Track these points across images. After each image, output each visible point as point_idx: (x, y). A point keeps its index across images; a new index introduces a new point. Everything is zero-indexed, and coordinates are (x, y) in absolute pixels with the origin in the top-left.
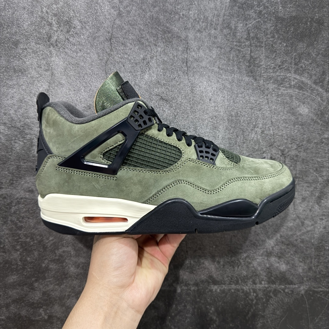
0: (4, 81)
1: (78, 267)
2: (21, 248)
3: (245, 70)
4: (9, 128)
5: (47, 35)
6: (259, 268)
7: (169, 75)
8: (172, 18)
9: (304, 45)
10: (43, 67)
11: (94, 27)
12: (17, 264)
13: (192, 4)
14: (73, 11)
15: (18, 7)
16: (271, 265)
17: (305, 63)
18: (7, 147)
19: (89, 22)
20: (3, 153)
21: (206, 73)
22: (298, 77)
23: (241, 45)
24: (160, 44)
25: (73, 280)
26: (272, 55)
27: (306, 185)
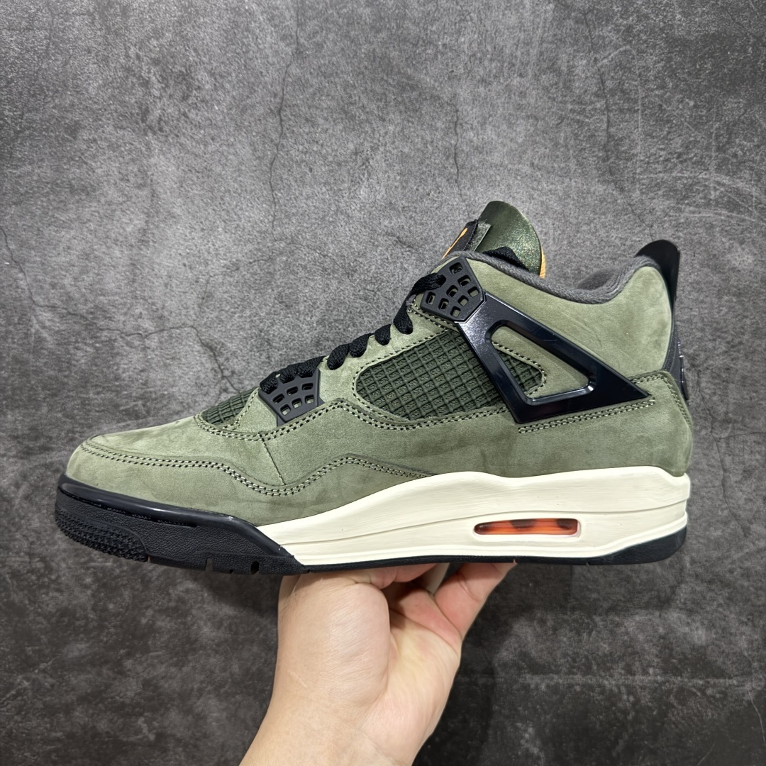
0: (50, 213)
1: (219, 625)
2: (94, 582)
3: (596, 168)
4: (62, 317)
5: (140, 108)
6: (641, 637)
7: (415, 188)
8: (419, 54)
9: (739, 103)
10: (132, 180)
11: (241, 85)
12: (86, 617)
13: (465, 20)
14: (195, 50)
15: (74, 48)
16: (671, 630)
17: (742, 144)
18: (59, 359)
19: (230, 74)
20: (51, 373)
21: (502, 179)
22: (726, 180)
23: (584, 109)
24: (391, 115)
25: (209, 656)
26: (661, 130)
27: (753, 438)
